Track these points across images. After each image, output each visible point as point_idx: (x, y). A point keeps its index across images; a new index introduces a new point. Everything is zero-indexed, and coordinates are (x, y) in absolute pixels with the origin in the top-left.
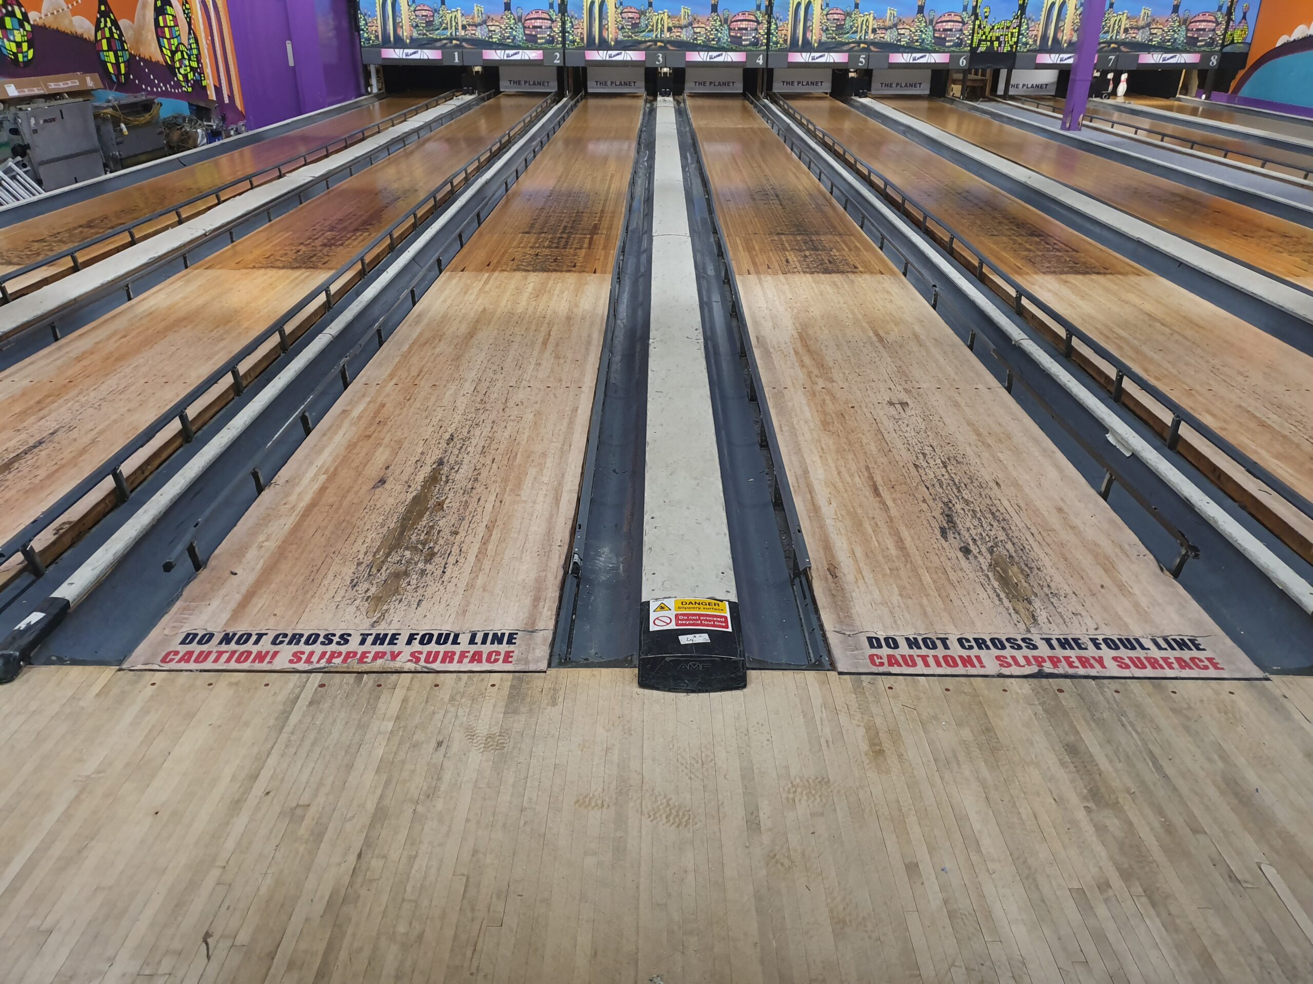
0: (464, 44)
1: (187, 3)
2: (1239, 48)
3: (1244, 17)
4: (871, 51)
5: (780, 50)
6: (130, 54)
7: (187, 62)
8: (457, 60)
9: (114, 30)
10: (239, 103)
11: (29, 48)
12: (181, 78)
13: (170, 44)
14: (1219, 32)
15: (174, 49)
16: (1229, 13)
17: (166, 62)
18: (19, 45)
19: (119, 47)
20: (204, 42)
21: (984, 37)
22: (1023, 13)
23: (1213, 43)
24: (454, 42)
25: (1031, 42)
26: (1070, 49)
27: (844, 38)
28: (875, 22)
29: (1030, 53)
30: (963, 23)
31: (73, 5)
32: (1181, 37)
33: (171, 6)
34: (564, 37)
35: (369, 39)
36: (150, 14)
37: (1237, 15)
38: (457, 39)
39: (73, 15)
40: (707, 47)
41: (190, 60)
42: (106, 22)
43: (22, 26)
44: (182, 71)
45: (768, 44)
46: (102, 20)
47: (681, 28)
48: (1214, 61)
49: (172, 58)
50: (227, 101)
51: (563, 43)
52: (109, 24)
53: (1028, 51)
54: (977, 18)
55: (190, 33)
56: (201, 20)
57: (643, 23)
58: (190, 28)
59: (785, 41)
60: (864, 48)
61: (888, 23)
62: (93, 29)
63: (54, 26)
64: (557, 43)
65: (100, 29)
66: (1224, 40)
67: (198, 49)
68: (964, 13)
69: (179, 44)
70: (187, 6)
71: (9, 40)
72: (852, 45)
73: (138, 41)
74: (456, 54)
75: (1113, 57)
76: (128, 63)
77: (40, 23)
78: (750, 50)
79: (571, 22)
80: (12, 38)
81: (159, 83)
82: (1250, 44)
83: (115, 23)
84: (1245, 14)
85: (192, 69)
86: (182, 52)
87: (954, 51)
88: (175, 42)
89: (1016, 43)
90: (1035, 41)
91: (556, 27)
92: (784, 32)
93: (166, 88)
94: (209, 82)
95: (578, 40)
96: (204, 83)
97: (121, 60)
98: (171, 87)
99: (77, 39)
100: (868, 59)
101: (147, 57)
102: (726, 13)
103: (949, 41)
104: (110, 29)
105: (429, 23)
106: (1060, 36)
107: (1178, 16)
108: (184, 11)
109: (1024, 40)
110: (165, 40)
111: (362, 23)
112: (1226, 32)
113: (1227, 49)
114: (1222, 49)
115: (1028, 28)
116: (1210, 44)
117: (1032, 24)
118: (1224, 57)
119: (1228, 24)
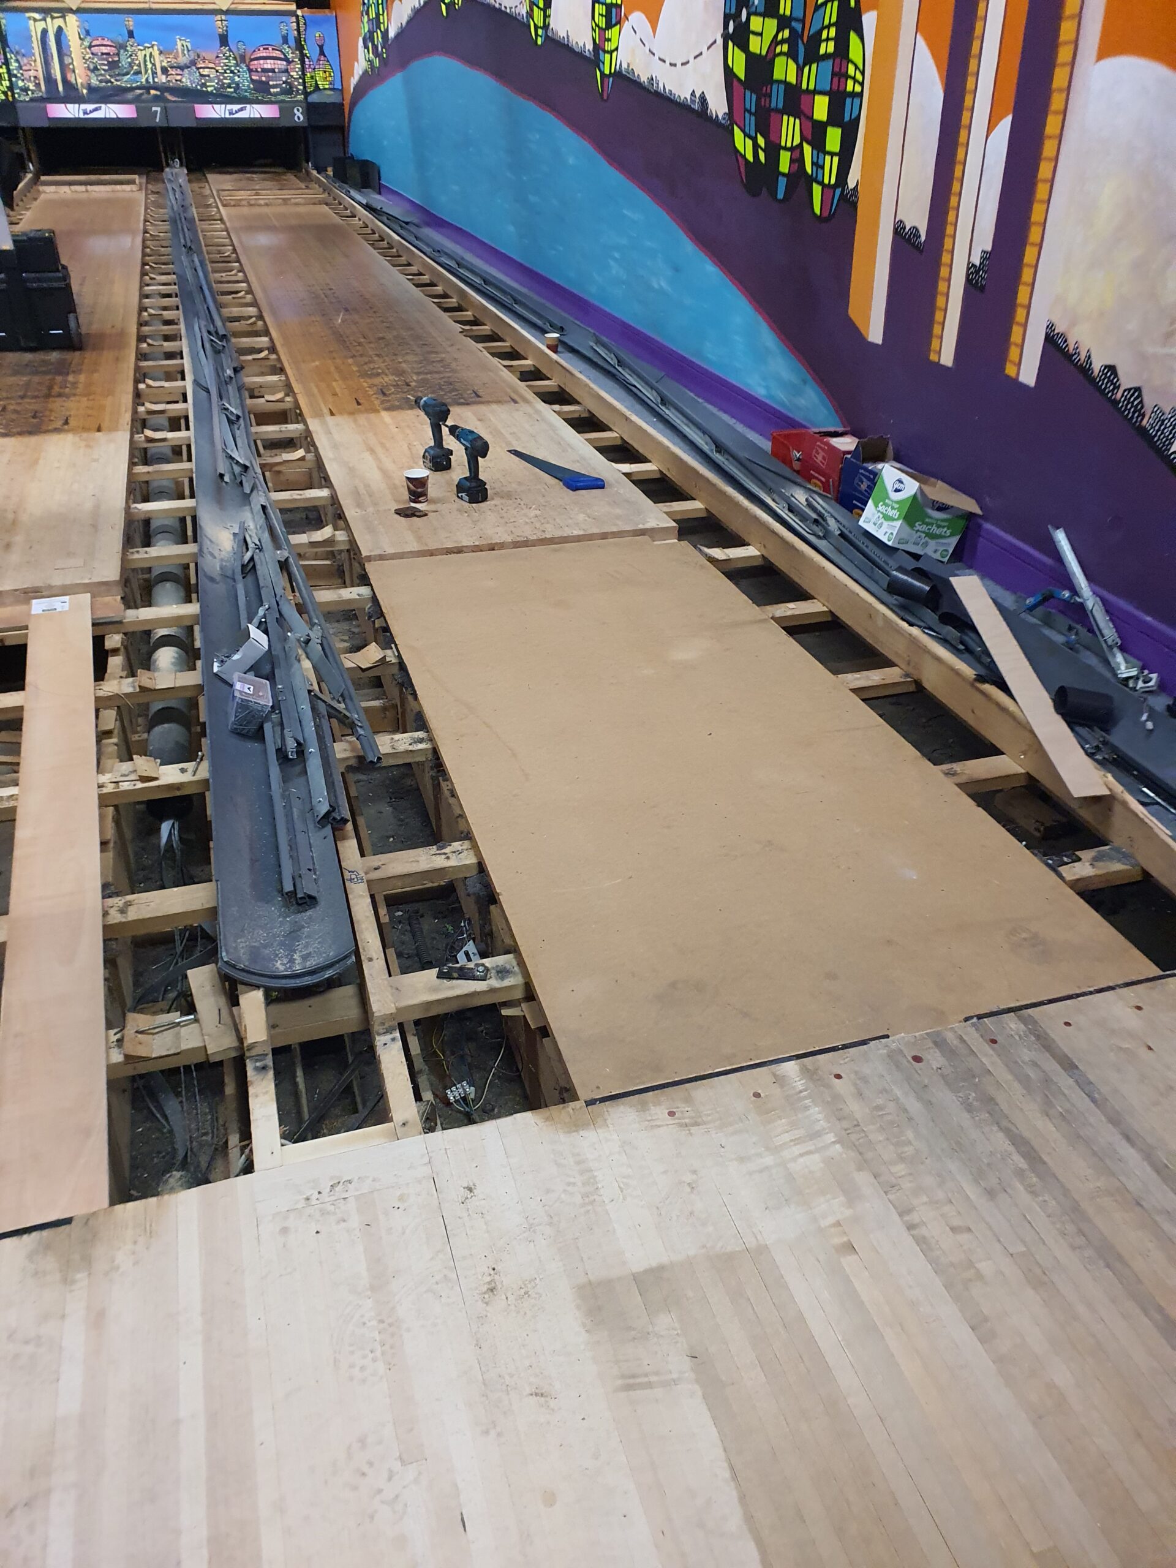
2: (329, 97)
3: (322, 53)
14: (293, 74)
16: (300, 47)
23: (291, 88)
25: (32, 86)
26: (94, 96)
29: (33, 104)
32: (244, 79)
37: (311, 50)
48: (299, 115)
53: (32, 100)
75: (159, 109)
82: (342, 91)
84: (321, 47)
89: (11, 88)
90: (38, 85)
106: (71, 78)
107: (230, 50)
109: (21, 84)
112: (304, 74)
113: (314, 98)
114: (306, 98)
115: (20, 67)
116: (289, 90)
117: (24, 61)
118: (311, 109)
119: (303, 63)
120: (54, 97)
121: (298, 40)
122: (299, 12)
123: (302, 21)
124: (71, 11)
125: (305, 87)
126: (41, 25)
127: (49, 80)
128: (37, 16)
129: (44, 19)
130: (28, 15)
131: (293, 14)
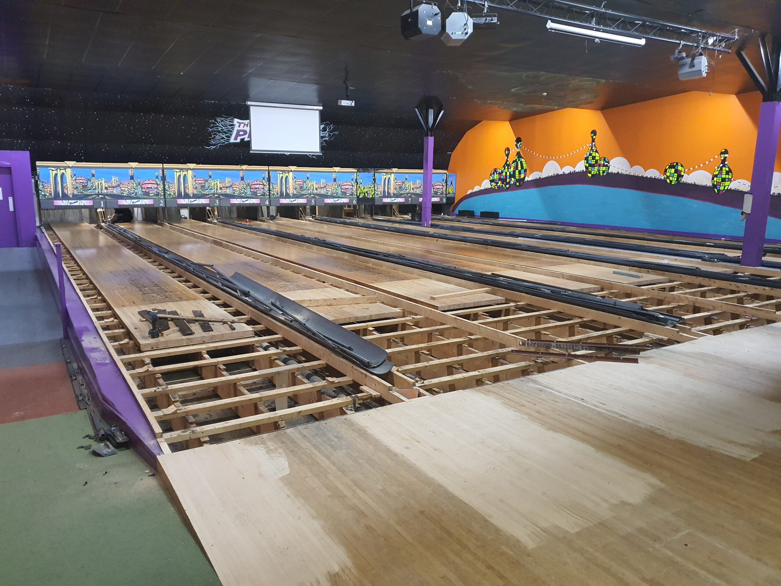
0: (106, 197)
2: (452, 196)
3: (451, 184)
4: (316, 198)
5: (275, 198)
14: (444, 189)
16: (446, 182)
21: (361, 192)
22: (375, 182)
25: (380, 194)
26: (394, 196)
27: (304, 192)
28: (316, 185)
29: (379, 198)
30: (353, 186)
34: (164, 193)
35: (47, 195)
38: (102, 195)
40: (240, 197)
45: (269, 195)
47: (227, 188)
48: (444, 200)
51: (165, 195)
53: (379, 197)
54: (357, 184)
57: (207, 185)
59: (278, 193)
60: (313, 196)
61: (322, 186)
64: (161, 196)
66: (446, 192)
68: (352, 182)
72: (308, 195)
74: (102, 202)
78: (261, 198)
79: (168, 185)
82: (455, 193)
84: (451, 182)
87: (350, 198)
89: (374, 194)
90: (381, 193)
91: (160, 188)
92: (276, 190)
95: (172, 194)
100: (315, 201)
102: (248, 181)
103: (348, 193)
105: (85, 186)
106: (390, 191)
109: (377, 193)
111: (41, 186)
112: (447, 189)
113: (448, 196)
114: (446, 195)
115: (378, 188)
116: (442, 194)
117: (379, 186)
118: (448, 199)
119: (446, 186)
120: (384, 197)
121: (446, 180)
122: (447, 173)
123: (448, 175)
124: (393, 173)
125: (446, 193)
126: (385, 177)
127: (384, 192)
128: (384, 174)
129: (386, 175)
130: (382, 174)
131: (446, 173)
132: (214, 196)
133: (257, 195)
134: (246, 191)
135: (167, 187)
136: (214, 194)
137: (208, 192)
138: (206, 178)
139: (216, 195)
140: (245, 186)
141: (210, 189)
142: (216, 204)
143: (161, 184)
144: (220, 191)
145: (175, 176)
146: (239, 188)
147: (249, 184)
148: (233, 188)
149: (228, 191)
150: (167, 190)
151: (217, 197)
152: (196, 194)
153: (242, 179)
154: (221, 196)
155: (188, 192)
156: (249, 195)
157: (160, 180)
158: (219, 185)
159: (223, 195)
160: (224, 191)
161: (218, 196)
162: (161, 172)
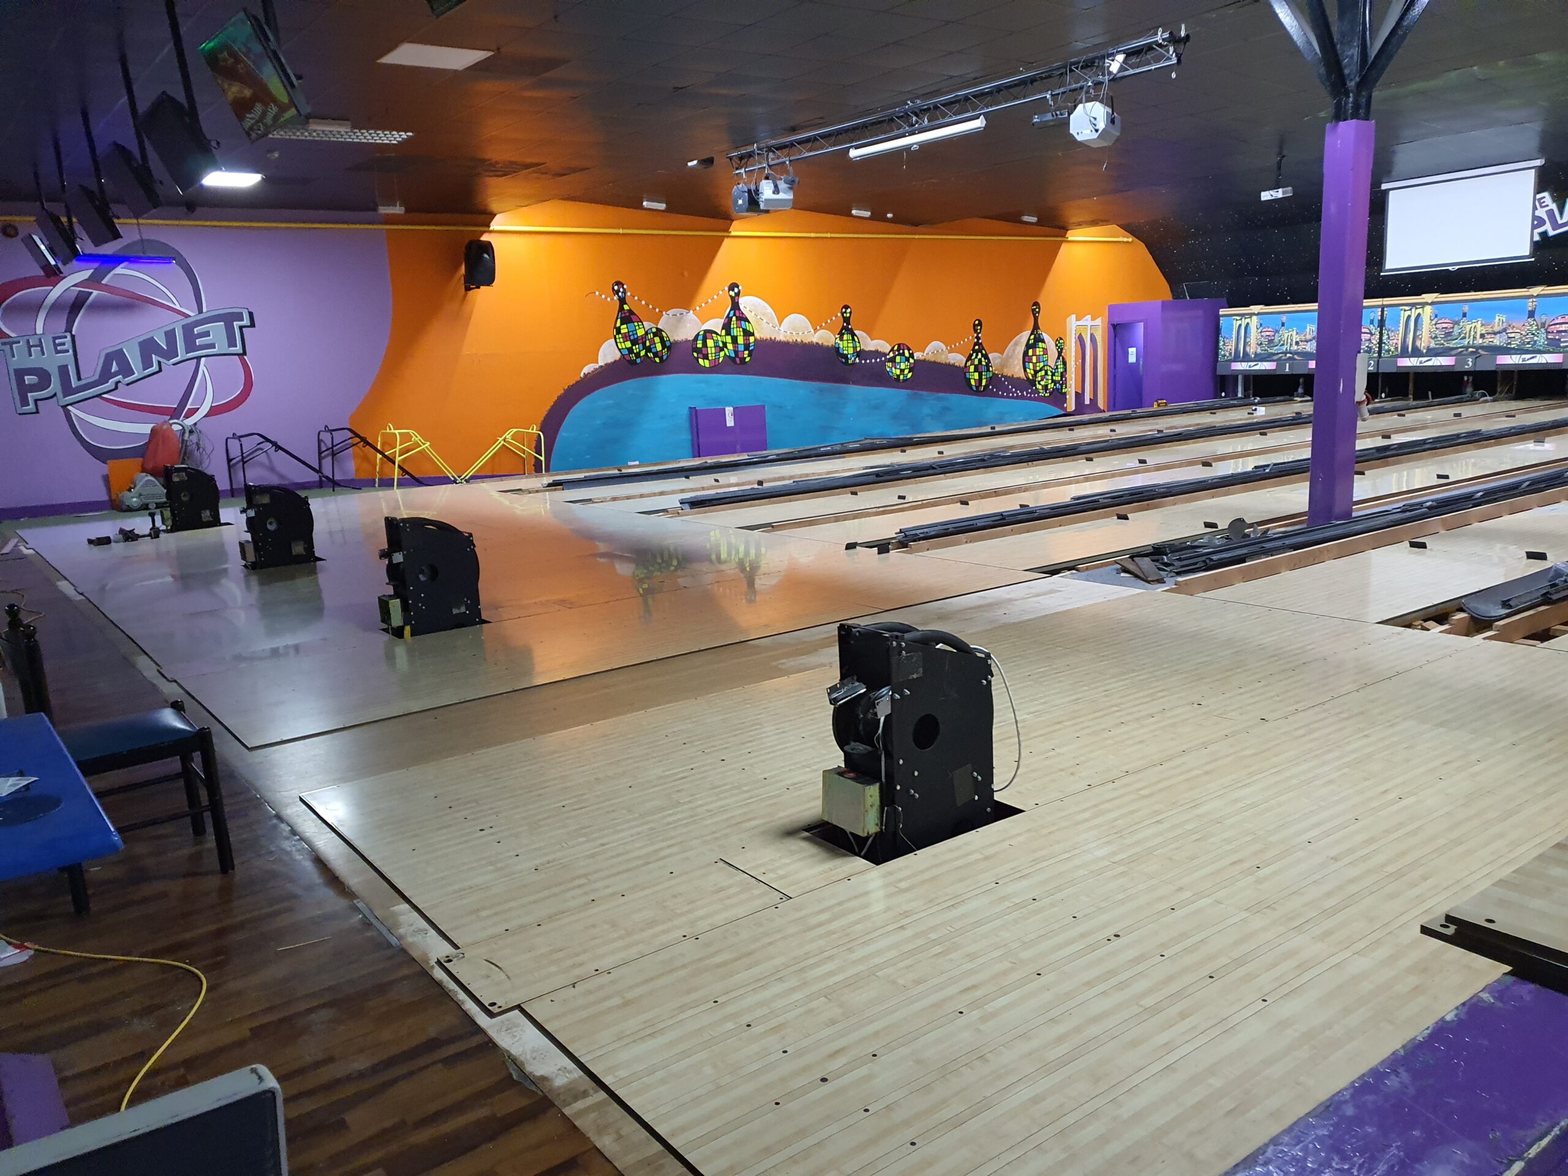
0: (1296, 357)
1: (1061, 339)
6: (994, 374)
7: (1050, 377)
8: (1287, 370)
9: (983, 359)
10: (1101, 403)
11: (909, 372)
12: (1039, 387)
13: (1035, 365)
15: (1038, 369)
17: (1028, 378)
18: (902, 371)
19: (984, 369)
20: (1073, 363)
24: (1288, 355)
31: (951, 347)
33: (1043, 341)
34: (1380, 348)
35: (1224, 356)
36: (1022, 348)
38: (1290, 353)
39: (949, 353)
40: (1520, 351)
41: (1053, 375)
42: (977, 355)
43: (908, 361)
44: (1043, 383)
46: (975, 354)
47: (1495, 333)
49: (1035, 375)
50: (1087, 402)
51: (1380, 352)
52: (980, 356)
55: (1058, 358)
56: (1073, 349)
57: (1456, 331)
58: (1060, 354)
62: (965, 360)
63: (933, 360)
64: (1374, 353)
65: (971, 359)
67: (1065, 370)
69: (1044, 366)
70: (1061, 341)
71: (896, 368)
73: (1003, 365)
74: (1287, 365)
76: (990, 380)
77: (921, 358)
79: (1388, 334)
80: (898, 367)
81: (1016, 390)
83: (986, 357)
85: (1053, 381)
86: (1046, 373)
88: (1042, 364)
91: (1374, 339)
93: (1023, 395)
94: (1071, 390)
95: (1392, 350)
96: (1064, 391)
97: (983, 377)
98: (1027, 394)
99: (950, 368)
101: (1010, 374)
102: (1544, 318)
104: (980, 361)
105: (1271, 341)
108: (1056, 345)
110: (1031, 365)
111: (1221, 343)
132: (1467, 350)
133: (1560, 347)
134: (1536, 338)
135: (1385, 337)
136: (1467, 348)
137: (1456, 343)
138: (1457, 319)
139: (1470, 350)
140: (1535, 328)
141: (1461, 339)
142: (1466, 367)
143: (1378, 333)
144: (1481, 341)
145: (1402, 318)
146: (1521, 334)
147: (1543, 325)
148: (1507, 333)
149: (1497, 341)
150: (1385, 343)
151: (1472, 352)
152: (1434, 349)
153: (1531, 314)
154: (1480, 351)
155: (1419, 345)
156: (1541, 346)
157: (1376, 326)
158: (1480, 330)
159: (1483, 348)
160: (1486, 342)
161: (1474, 350)
162: (1380, 313)
